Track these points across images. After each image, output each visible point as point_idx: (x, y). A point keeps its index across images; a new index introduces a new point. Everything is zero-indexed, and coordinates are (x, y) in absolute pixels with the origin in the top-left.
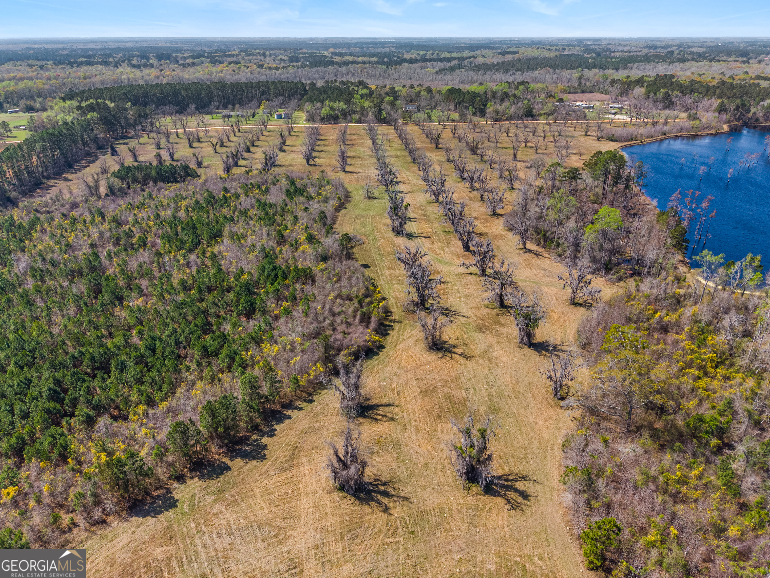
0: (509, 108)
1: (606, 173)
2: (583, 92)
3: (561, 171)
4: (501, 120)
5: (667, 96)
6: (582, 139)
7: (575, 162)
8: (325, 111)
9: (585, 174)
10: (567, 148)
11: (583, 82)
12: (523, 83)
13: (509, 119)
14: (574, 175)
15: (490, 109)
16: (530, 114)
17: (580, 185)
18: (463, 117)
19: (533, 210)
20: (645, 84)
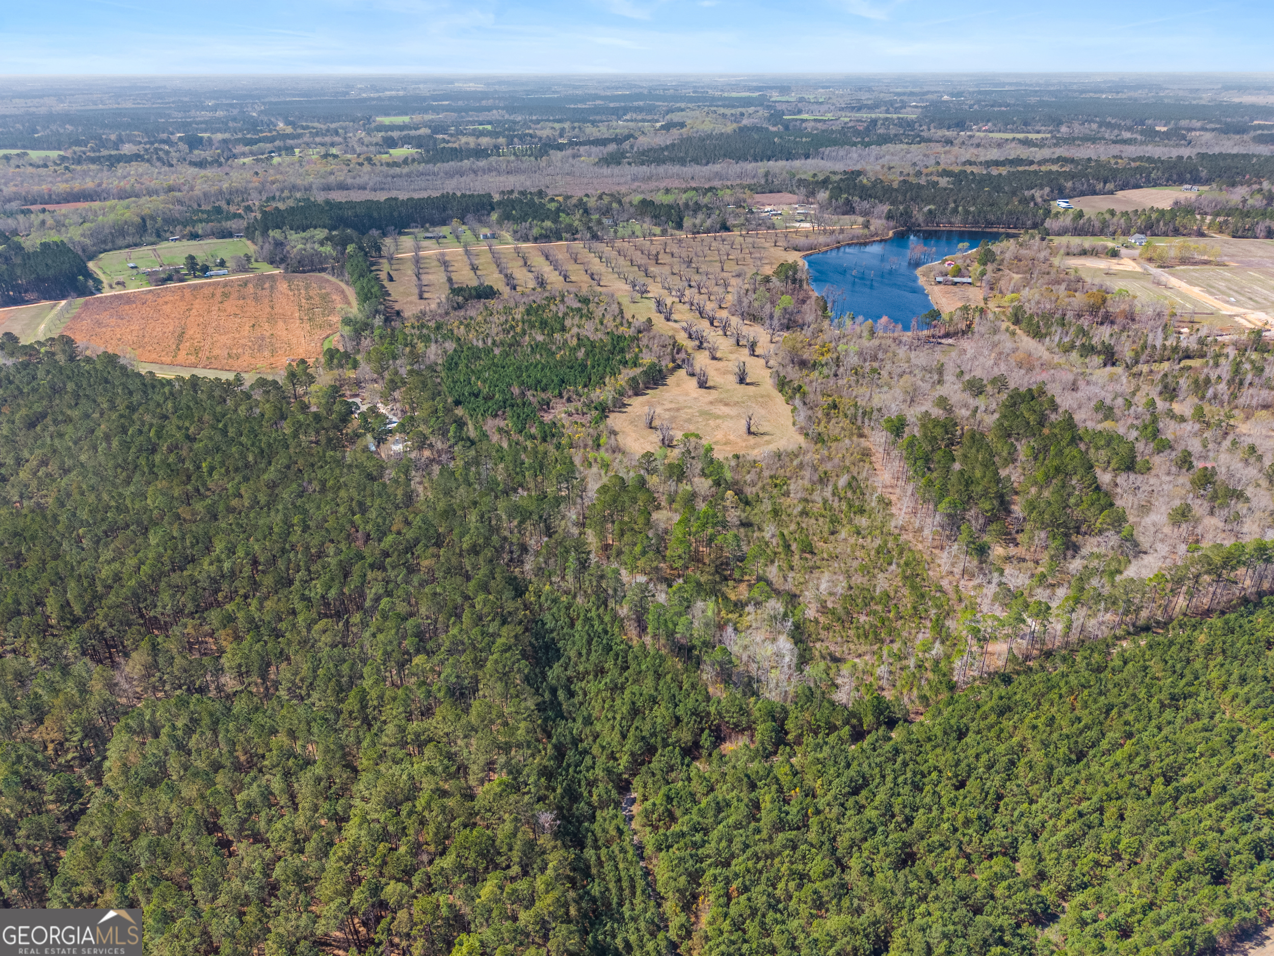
0: (704, 221)
1: (787, 277)
2: (771, 192)
3: (759, 278)
4: (698, 233)
5: (848, 202)
6: (772, 250)
7: (768, 270)
8: (535, 231)
9: (774, 279)
10: (760, 259)
11: (770, 178)
12: (711, 189)
13: (708, 231)
14: (767, 280)
15: (687, 222)
16: (725, 228)
17: (771, 285)
18: (664, 233)
19: (746, 302)
20: (830, 186)
